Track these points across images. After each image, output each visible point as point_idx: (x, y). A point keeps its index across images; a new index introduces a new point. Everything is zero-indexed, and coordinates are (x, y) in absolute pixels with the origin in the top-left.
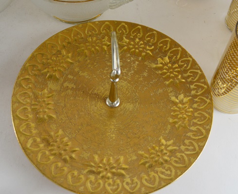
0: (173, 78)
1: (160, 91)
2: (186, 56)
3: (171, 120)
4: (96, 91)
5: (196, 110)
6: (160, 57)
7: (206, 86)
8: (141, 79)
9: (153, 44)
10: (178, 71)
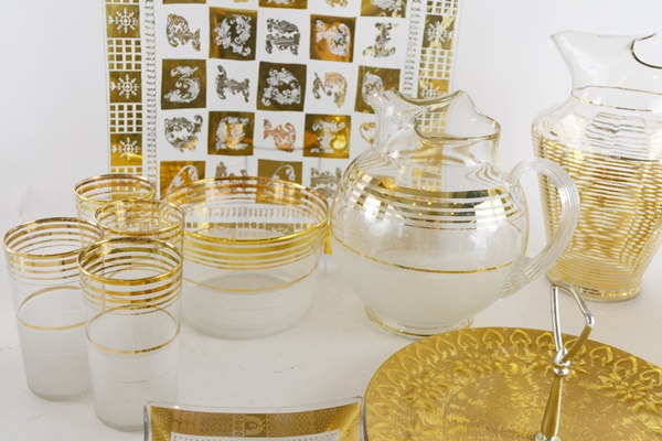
0: (640, 400)
1: (626, 421)
2: (649, 368)
6: (602, 374)
8: (583, 407)
9: (582, 357)
10: (645, 391)
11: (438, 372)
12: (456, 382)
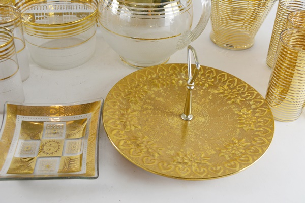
0: (234, 98)
1: (225, 108)
2: (242, 83)
3: (239, 126)
4: (171, 110)
5: (258, 117)
6: (220, 86)
7: (262, 101)
8: (208, 101)
9: (213, 78)
10: (237, 94)
11: (145, 85)
12: (152, 89)
